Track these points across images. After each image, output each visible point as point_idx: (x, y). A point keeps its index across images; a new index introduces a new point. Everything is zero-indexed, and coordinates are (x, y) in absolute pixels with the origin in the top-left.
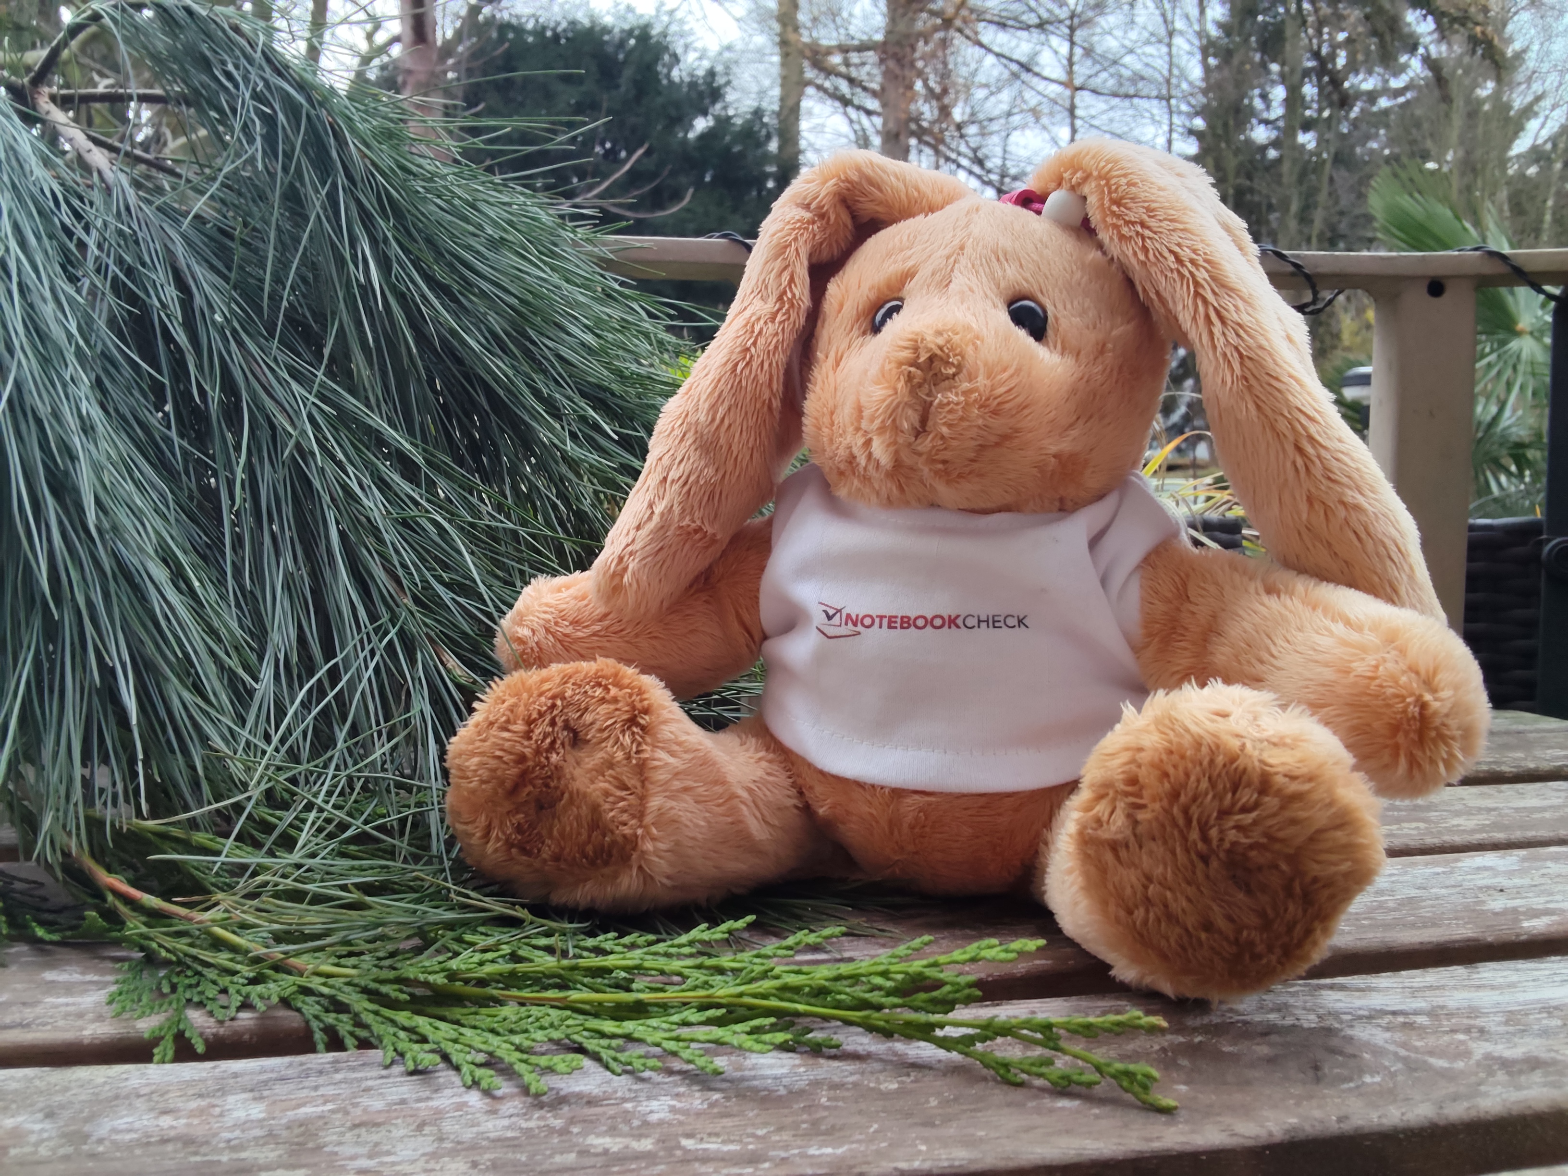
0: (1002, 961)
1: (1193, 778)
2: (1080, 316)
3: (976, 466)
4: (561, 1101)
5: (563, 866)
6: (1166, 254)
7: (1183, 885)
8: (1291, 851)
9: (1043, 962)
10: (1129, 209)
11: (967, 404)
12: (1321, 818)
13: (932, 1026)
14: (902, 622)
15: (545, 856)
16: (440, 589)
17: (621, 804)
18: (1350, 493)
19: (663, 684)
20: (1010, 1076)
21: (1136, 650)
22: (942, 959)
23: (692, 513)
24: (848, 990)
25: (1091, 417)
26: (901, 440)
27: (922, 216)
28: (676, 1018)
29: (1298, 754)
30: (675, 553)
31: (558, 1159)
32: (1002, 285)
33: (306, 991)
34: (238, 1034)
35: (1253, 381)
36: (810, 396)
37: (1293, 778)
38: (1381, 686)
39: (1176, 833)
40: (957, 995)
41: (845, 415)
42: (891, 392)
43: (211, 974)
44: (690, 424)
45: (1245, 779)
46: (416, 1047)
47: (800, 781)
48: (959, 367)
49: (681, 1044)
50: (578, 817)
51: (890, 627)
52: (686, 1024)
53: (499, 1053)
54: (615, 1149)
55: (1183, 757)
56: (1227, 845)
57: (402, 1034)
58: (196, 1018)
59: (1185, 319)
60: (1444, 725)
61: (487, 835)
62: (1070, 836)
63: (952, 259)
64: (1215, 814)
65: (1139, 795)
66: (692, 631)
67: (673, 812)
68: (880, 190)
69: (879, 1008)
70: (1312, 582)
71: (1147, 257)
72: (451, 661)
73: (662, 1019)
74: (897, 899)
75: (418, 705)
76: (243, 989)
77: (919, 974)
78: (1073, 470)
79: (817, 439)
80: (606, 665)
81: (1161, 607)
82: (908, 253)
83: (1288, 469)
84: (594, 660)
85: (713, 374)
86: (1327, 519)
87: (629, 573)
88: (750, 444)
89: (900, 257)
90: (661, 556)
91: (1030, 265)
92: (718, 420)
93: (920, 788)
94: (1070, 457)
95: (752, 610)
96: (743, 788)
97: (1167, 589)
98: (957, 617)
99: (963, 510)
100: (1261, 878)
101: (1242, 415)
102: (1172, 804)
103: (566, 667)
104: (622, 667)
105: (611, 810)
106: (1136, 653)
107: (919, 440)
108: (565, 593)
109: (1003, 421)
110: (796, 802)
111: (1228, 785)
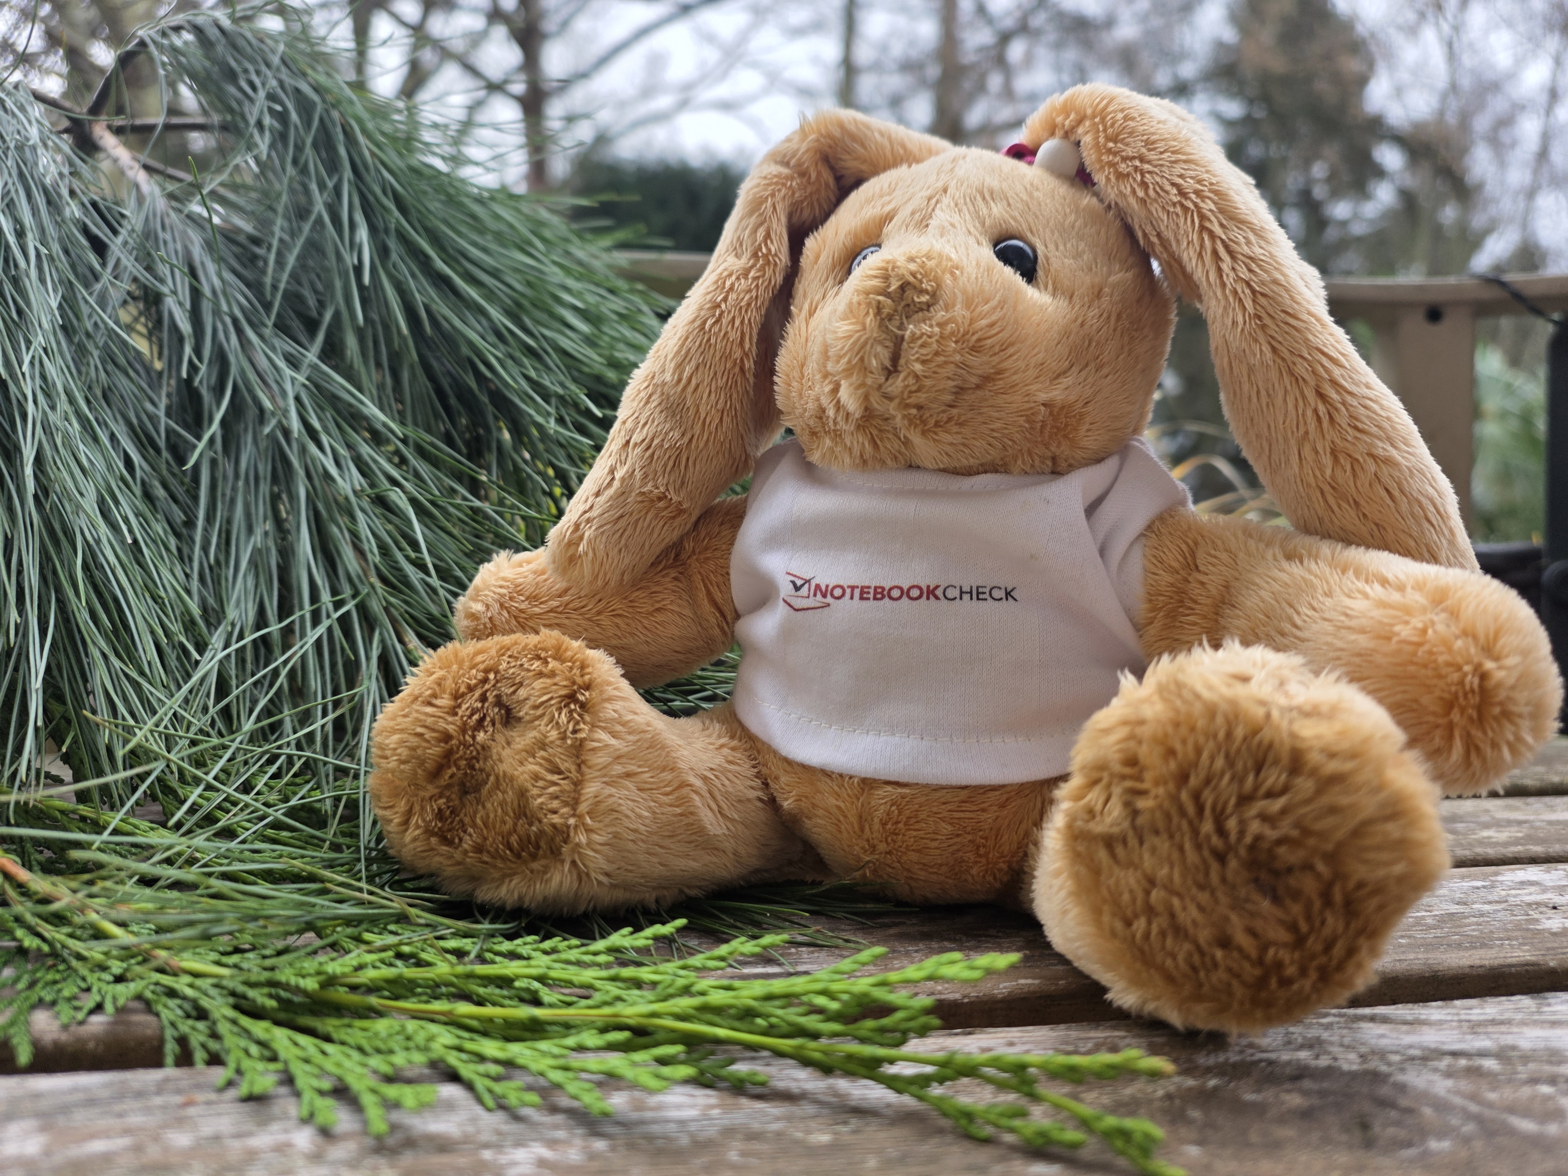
0: (966, 982)
1: (1205, 755)
3: (955, 411)
4: (410, 1143)
5: (485, 859)
6: (1168, 187)
7: (1194, 890)
8: (1329, 847)
9: (1029, 981)
10: (1127, 145)
11: (942, 337)
12: (1369, 806)
13: (879, 1062)
14: (876, 593)
15: (465, 846)
16: (408, 567)
17: (552, 789)
18: (1380, 444)
19: (612, 660)
20: (972, 1129)
21: (1139, 628)
22: (893, 976)
23: (655, 479)
24: (780, 1012)
25: (1087, 365)
26: (869, 381)
27: (905, 167)
28: (571, 1041)
29: (1337, 726)
30: (637, 522)
33: (172, 993)
34: (83, 1041)
35: (1267, 321)
36: (782, 352)
37: (1332, 755)
38: (1431, 653)
39: (1185, 825)
40: (912, 1024)
41: (813, 363)
42: (858, 327)
43: (81, 969)
44: (656, 386)
45: (1271, 755)
46: (260, 1066)
47: (765, 771)
48: (934, 295)
49: (570, 1075)
50: (503, 803)
51: (862, 598)
52: (581, 1049)
53: (350, 1079)
55: (1193, 729)
56: (1248, 840)
57: (254, 1050)
58: (38, 1020)
59: (1189, 258)
60: (1509, 699)
61: (406, 823)
62: (1057, 830)
63: (934, 201)
64: (1233, 801)
65: (1139, 778)
66: (658, 610)
67: (612, 800)
68: (865, 148)
69: (815, 1036)
70: (1340, 546)
71: (1147, 193)
72: (413, 641)
73: (557, 1041)
74: (870, 906)
75: (366, 683)
76: (105, 987)
77: (865, 995)
78: (1066, 425)
79: (788, 397)
80: (549, 636)
81: (1167, 578)
82: (888, 198)
83: (1309, 420)
84: (537, 633)
85: (681, 332)
86: (1355, 475)
87: (585, 541)
88: (719, 407)
89: (879, 204)
90: (622, 523)
91: (1019, 205)
92: (684, 381)
93: (892, 779)
94: (1063, 408)
95: (723, 588)
96: (697, 775)
97: (1173, 558)
98: (937, 587)
99: (944, 471)
100: (1292, 881)
101: (1255, 361)
102: (1179, 788)
103: (507, 640)
104: (566, 639)
105: (540, 796)
106: (1138, 630)
107: (890, 381)
108: (526, 568)
109: (985, 359)
110: (760, 794)
111: (1250, 763)
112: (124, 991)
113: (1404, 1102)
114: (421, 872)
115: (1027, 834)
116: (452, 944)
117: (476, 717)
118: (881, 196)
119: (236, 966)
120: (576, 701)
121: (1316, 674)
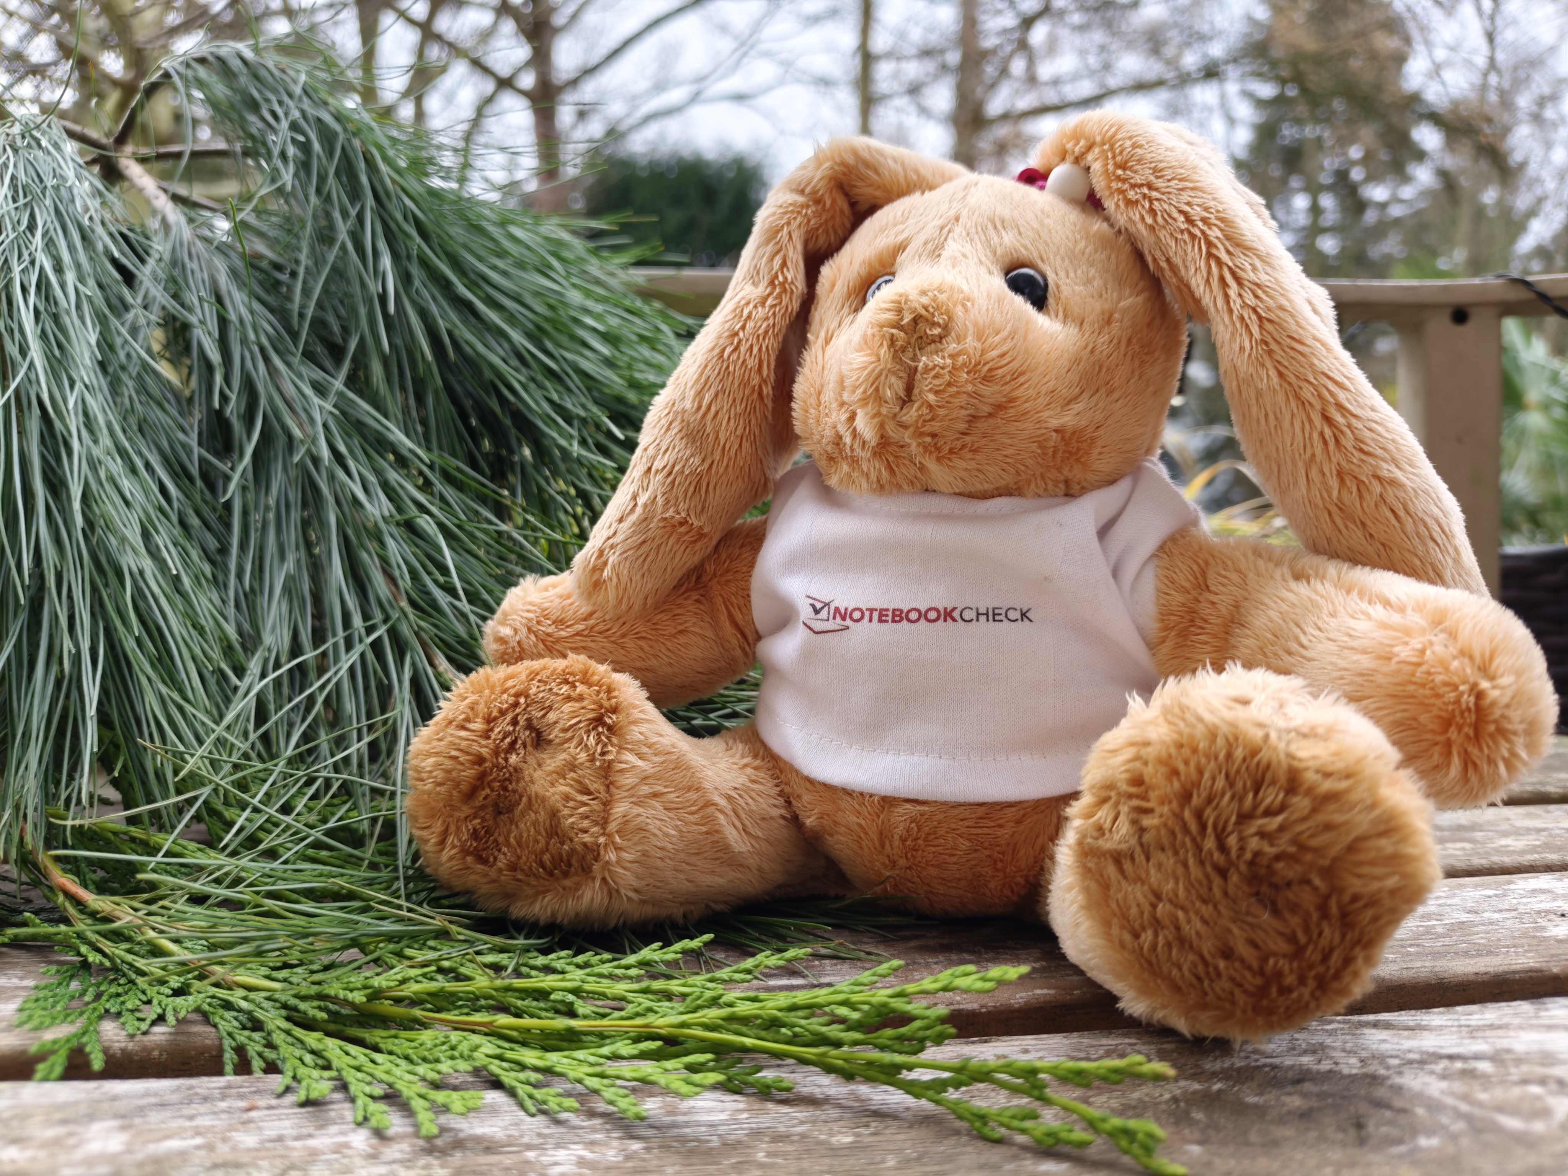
0: (979, 992)
1: (1207, 775)
2: (1084, 284)
3: (968, 439)
4: (459, 1144)
6: (1176, 215)
7: (1198, 904)
8: (1326, 862)
9: (1045, 991)
10: (1136, 172)
11: (954, 367)
12: (1362, 823)
13: (898, 1068)
14: (894, 615)
15: (500, 864)
16: (438, 592)
17: (582, 810)
18: (1385, 466)
19: (637, 683)
20: (986, 1131)
21: (1152, 646)
22: (911, 988)
23: (676, 505)
24: (803, 1022)
25: (1097, 391)
26: (884, 411)
27: (917, 194)
28: (606, 1050)
29: (1333, 747)
30: (660, 546)
32: (999, 252)
33: (228, 1006)
35: (1274, 346)
37: (1327, 775)
38: (1429, 673)
39: (1188, 840)
40: (928, 1033)
41: (830, 391)
42: (873, 359)
43: (142, 983)
44: (677, 412)
45: (1268, 776)
46: (316, 1073)
47: (787, 789)
48: (946, 328)
49: (606, 1081)
50: (536, 823)
51: (880, 621)
52: (615, 1057)
53: (400, 1086)
55: (1195, 751)
56: (1248, 856)
57: (308, 1058)
58: (110, 1030)
59: (1197, 284)
60: (1503, 716)
61: (442, 842)
62: (1069, 847)
63: (946, 230)
64: (1233, 819)
65: (1144, 797)
66: (681, 632)
67: (640, 819)
68: (878, 174)
69: (837, 1044)
70: (1346, 566)
71: (1155, 221)
72: (443, 664)
73: (592, 1051)
74: (891, 920)
75: (399, 707)
76: (165, 1001)
77: (885, 1005)
78: (1078, 449)
79: (805, 423)
80: (576, 661)
81: (1179, 598)
82: (901, 227)
83: (1315, 443)
84: (565, 656)
85: (700, 360)
86: (1361, 497)
87: (609, 567)
88: (739, 432)
89: (893, 232)
90: (644, 549)
91: (1030, 234)
92: (704, 408)
93: (911, 797)
94: (1074, 433)
95: (744, 610)
96: (721, 795)
97: (1184, 578)
98: (954, 609)
99: (960, 494)
100: (1290, 895)
101: (1263, 385)
102: (1182, 807)
103: (536, 664)
104: (592, 663)
105: (571, 816)
106: (1151, 649)
107: (904, 411)
108: (552, 592)
109: (996, 388)
110: (783, 812)
111: (1249, 784)
112: (185, 1004)
113: (1398, 1103)
114: (458, 889)
115: (1043, 849)
116: (490, 958)
117: (508, 740)
118: (895, 225)
119: (285, 980)
120: (604, 724)
121: (1315, 696)
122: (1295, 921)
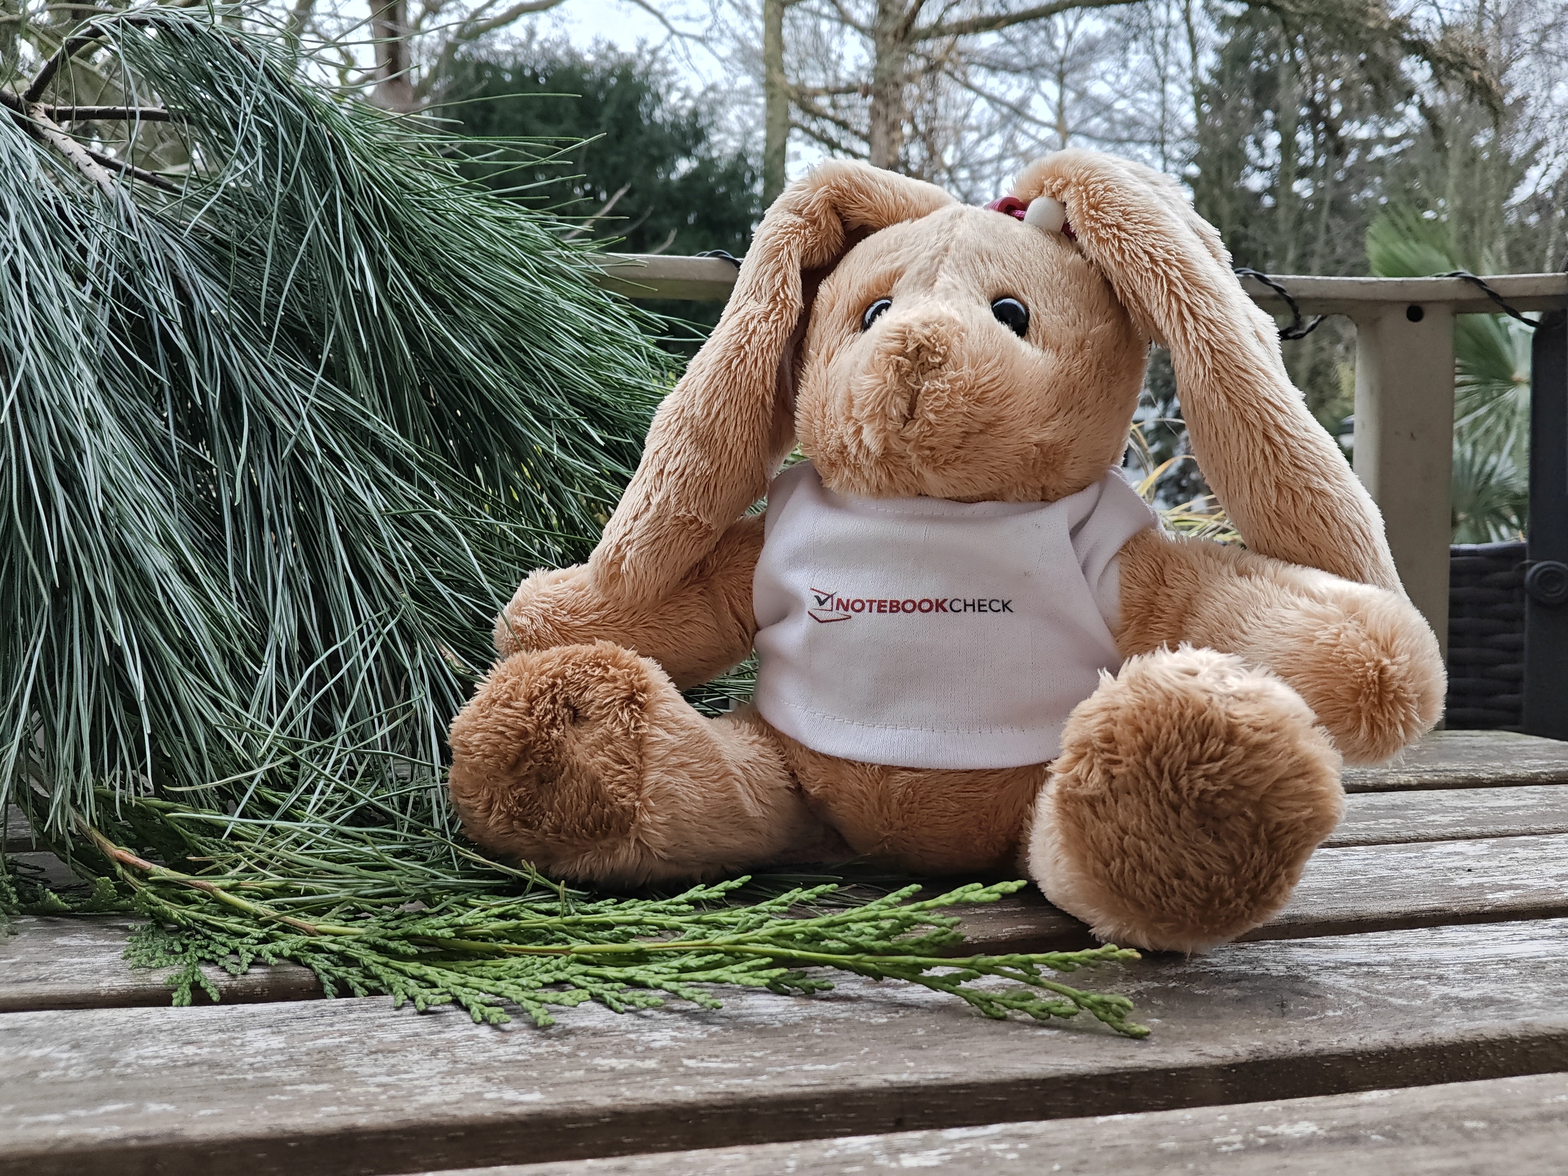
1: (1164, 731)
2: (1061, 313)
3: (961, 452)
4: (567, 1033)
5: (563, 837)
6: (1142, 255)
7: (1157, 835)
8: (1256, 798)
9: (1027, 927)
10: (1107, 213)
11: (952, 391)
12: (1284, 766)
13: (920, 967)
14: (891, 606)
15: (544, 827)
16: (438, 585)
17: (620, 777)
18: (1316, 479)
20: (993, 1011)
21: (1116, 634)
22: (929, 904)
23: (687, 505)
24: (840, 935)
25: (1071, 409)
26: (890, 427)
27: (909, 221)
28: (676, 963)
29: (1262, 708)
30: (671, 543)
31: (567, 1074)
33: (317, 949)
34: (251, 987)
35: (1224, 374)
36: (803, 392)
37: (1257, 729)
38: (1342, 653)
39: (1149, 784)
41: (836, 406)
42: (880, 381)
43: (221, 938)
44: (686, 419)
45: (1212, 731)
46: (426, 991)
47: (792, 763)
48: (945, 356)
49: (681, 985)
50: (578, 790)
51: (879, 611)
52: (684, 969)
53: (506, 993)
54: (621, 1067)
55: (1154, 712)
56: (1196, 794)
57: (412, 982)
58: (209, 973)
59: (1160, 317)
60: (1401, 687)
61: (488, 810)
63: (937, 261)
64: (1185, 765)
65: (1114, 751)
66: (685, 622)
67: (669, 786)
68: (870, 198)
69: (870, 951)
70: (1281, 564)
71: (1123, 257)
73: (661, 964)
77: (908, 918)
78: (1054, 460)
79: (809, 432)
80: (604, 647)
81: (1139, 591)
82: (896, 254)
83: (1258, 458)
84: (591, 643)
85: (709, 370)
86: (1295, 506)
87: (626, 562)
88: (744, 439)
89: (888, 259)
90: (659, 544)
91: (1013, 266)
92: (713, 416)
93: (908, 765)
94: (1051, 446)
95: (745, 603)
96: (737, 766)
97: (1144, 574)
98: (945, 600)
99: (949, 499)
100: (1228, 825)
101: (1214, 408)
102: (1144, 757)
103: (568, 649)
104: (620, 649)
105: (610, 782)
106: (1115, 636)
107: (907, 427)
108: (564, 583)
109: (987, 409)
110: (788, 783)
111: (1196, 737)
113: (1315, 992)
115: (1022, 811)
117: (549, 717)
118: (889, 252)
119: (364, 927)
121: (1249, 669)
122: (1232, 846)
